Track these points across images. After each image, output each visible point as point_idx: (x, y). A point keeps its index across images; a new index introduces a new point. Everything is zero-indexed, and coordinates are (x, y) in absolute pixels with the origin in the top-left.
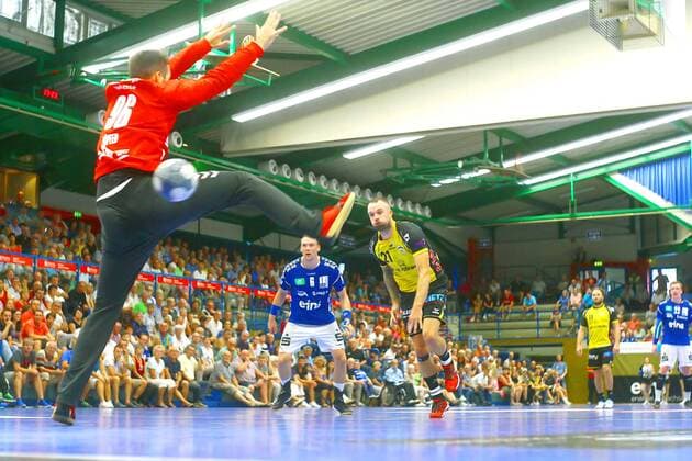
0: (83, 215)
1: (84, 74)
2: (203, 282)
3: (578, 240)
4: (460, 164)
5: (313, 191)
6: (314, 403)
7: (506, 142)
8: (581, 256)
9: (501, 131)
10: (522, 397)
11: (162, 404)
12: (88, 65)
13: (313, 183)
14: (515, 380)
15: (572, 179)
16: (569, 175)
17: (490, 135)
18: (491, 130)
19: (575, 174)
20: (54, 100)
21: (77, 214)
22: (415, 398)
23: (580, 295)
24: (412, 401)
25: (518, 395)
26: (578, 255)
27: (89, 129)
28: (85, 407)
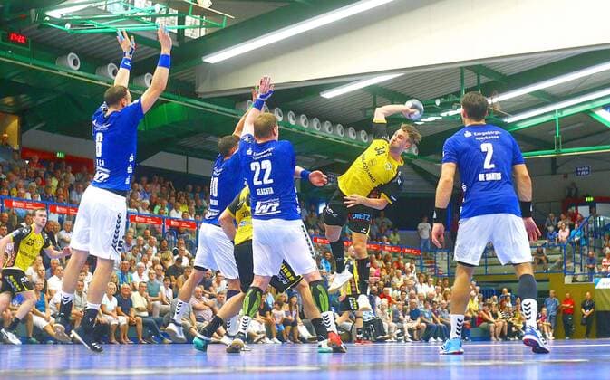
0: (66, 156)
1: (47, 19)
2: (178, 220)
3: (569, 175)
4: (438, 102)
5: (293, 130)
6: (276, 340)
7: (484, 80)
8: (573, 192)
9: (478, 68)
10: (502, 332)
11: (114, 341)
12: (50, 10)
13: (292, 122)
14: (495, 316)
15: (557, 115)
16: (554, 111)
17: (466, 72)
18: (467, 67)
19: (561, 110)
20: (20, 44)
21: (60, 155)
22: (384, 334)
23: (567, 230)
24: (381, 337)
25: (498, 331)
26: (570, 190)
27: (60, 73)
28: (32, 343)
